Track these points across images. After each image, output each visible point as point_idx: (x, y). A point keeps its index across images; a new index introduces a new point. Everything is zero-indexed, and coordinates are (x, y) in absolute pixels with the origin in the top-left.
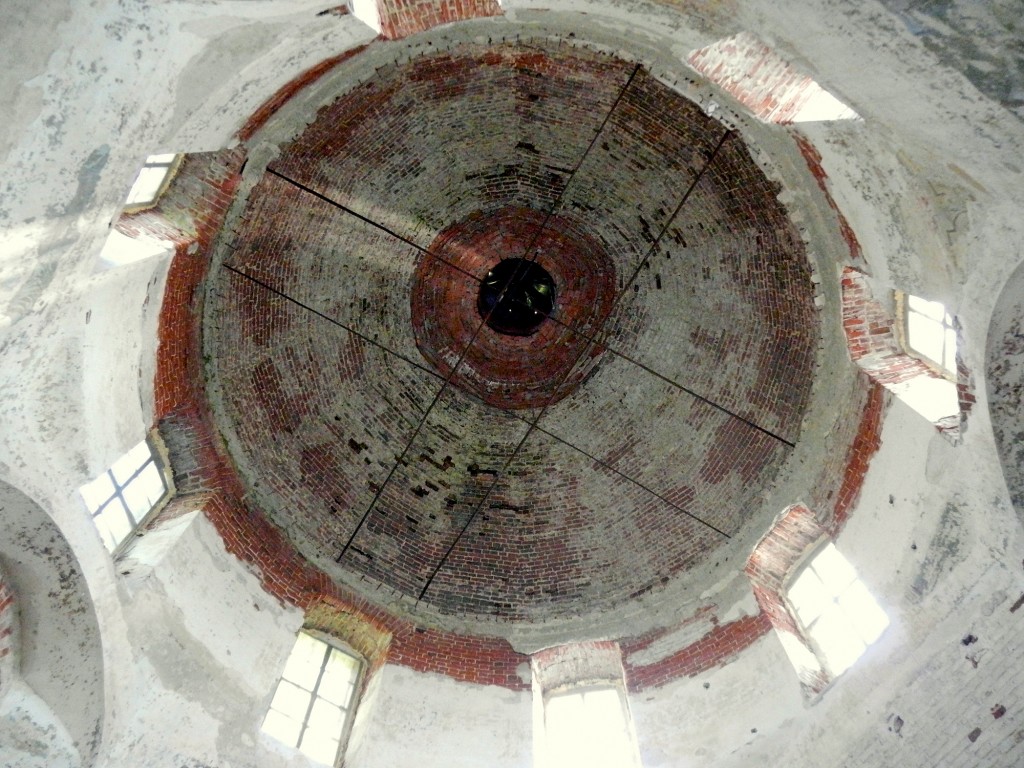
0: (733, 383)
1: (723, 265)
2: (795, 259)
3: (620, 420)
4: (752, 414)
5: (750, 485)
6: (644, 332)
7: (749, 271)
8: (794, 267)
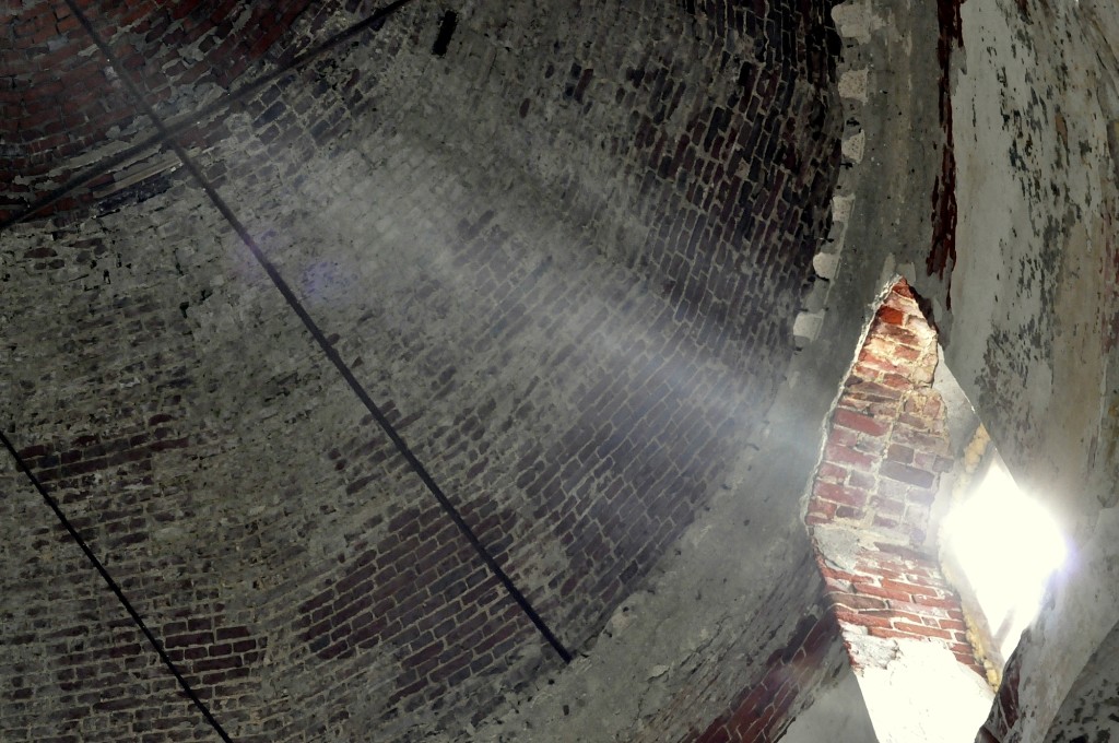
0: (502, 413)
1: (629, 87)
2: (808, 179)
3: (158, 359)
4: (509, 517)
5: (410, 708)
6: (338, 150)
7: (684, 141)
8: (796, 199)
